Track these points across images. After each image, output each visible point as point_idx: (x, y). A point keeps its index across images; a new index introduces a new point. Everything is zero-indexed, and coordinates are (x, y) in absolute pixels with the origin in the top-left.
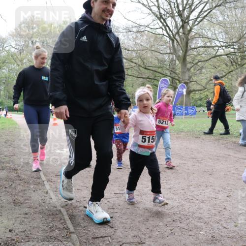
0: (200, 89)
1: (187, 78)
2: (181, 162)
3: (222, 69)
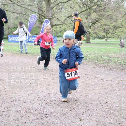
0: (60, 24)
1: (50, 15)
2: (44, 77)
3: (77, 10)
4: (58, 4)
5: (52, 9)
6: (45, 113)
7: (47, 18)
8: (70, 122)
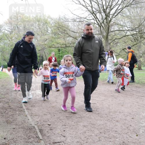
0: (116, 55)
3: (129, 44)
4: (114, 40)
5: (110, 44)
6: (106, 128)
7: (106, 51)
8: (128, 137)
